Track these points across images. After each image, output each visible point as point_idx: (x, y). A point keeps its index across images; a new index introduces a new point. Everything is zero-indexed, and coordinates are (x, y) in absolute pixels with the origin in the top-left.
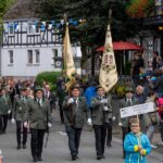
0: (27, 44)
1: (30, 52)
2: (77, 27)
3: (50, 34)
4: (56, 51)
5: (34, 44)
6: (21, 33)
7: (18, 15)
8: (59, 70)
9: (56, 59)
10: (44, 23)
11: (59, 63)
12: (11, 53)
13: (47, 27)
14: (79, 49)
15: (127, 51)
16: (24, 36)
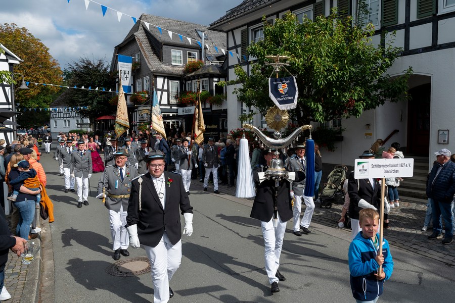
0: (64, 118)
1: (65, 121)
2: (86, 109)
3: (74, 113)
4: (78, 121)
5: (67, 118)
6: (60, 112)
7: (58, 104)
8: (80, 129)
9: (78, 124)
10: (70, 108)
11: (79, 126)
12: (56, 121)
13: (72, 110)
14: (88, 119)
15: (110, 120)
16: (62, 114)
